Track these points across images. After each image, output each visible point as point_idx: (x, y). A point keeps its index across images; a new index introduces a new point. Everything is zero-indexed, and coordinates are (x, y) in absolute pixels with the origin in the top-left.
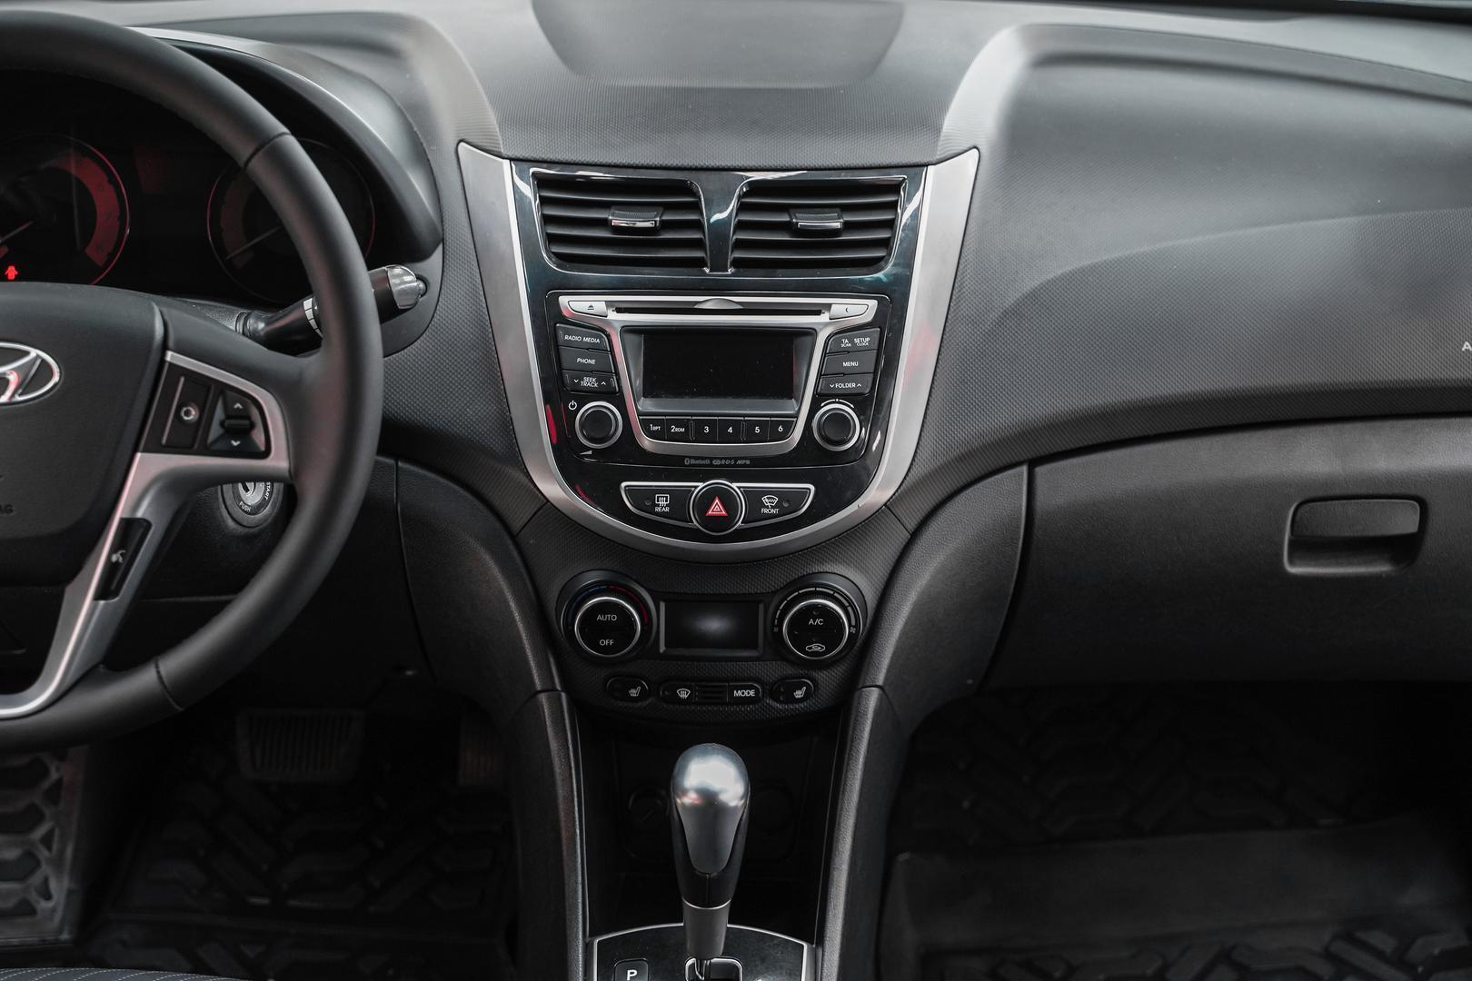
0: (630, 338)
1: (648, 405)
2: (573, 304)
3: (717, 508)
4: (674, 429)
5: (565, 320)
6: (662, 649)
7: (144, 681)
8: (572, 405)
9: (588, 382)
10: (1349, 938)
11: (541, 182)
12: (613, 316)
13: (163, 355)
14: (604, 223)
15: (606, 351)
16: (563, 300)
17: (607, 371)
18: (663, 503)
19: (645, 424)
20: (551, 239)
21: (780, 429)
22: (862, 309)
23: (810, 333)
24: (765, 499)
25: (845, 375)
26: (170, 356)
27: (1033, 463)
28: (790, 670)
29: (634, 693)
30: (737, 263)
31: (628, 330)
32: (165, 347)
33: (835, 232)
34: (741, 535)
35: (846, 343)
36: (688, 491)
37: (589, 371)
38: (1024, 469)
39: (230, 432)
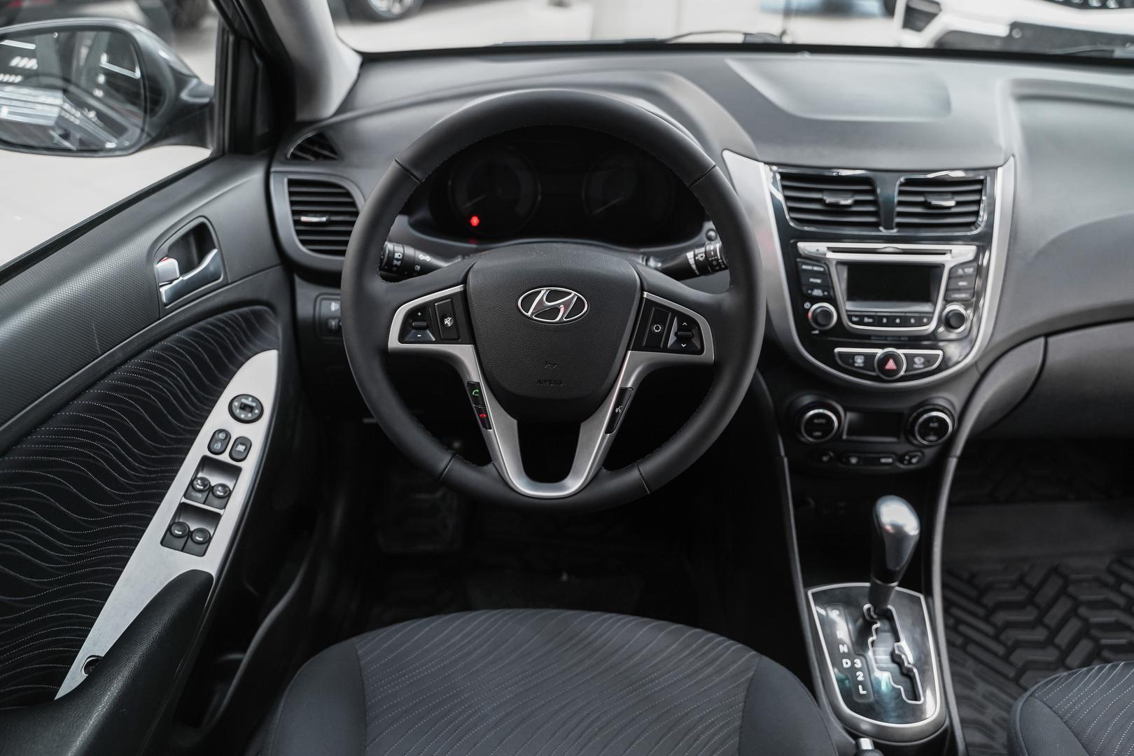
0: (840, 267)
1: (849, 306)
2: (806, 247)
3: (891, 365)
4: (866, 320)
5: (800, 256)
6: (845, 437)
7: (632, 476)
8: (807, 305)
9: (817, 292)
10: (1120, 561)
11: (784, 177)
12: (830, 255)
13: (642, 294)
14: (821, 201)
15: (826, 275)
16: (801, 245)
17: (827, 286)
18: (859, 361)
19: (850, 317)
20: (791, 209)
21: (925, 320)
22: (966, 251)
23: (940, 267)
24: (916, 360)
25: (959, 290)
26: (646, 294)
27: (1047, 335)
28: (912, 448)
29: (825, 459)
30: (899, 225)
31: (841, 263)
32: (642, 289)
33: (949, 208)
34: (903, 379)
35: (960, 272)
36: (874, 355)
37: (816, 286)
38: (1042, 340)
39: (680, 339)
